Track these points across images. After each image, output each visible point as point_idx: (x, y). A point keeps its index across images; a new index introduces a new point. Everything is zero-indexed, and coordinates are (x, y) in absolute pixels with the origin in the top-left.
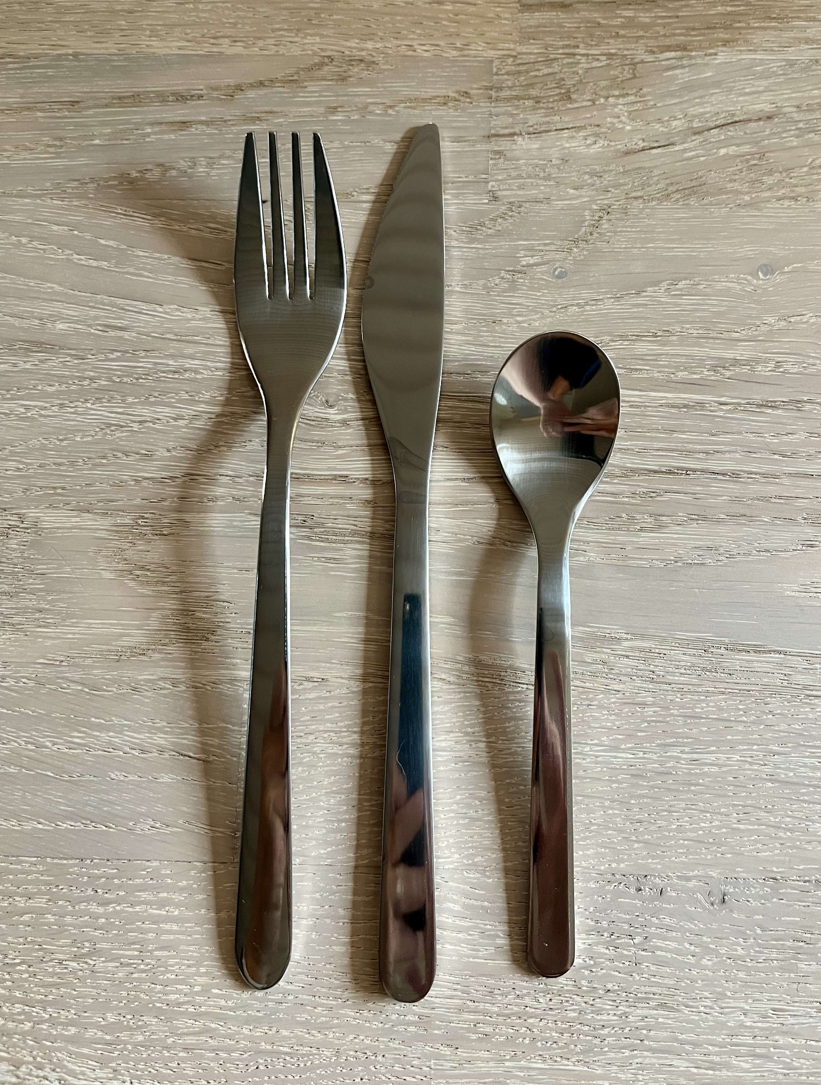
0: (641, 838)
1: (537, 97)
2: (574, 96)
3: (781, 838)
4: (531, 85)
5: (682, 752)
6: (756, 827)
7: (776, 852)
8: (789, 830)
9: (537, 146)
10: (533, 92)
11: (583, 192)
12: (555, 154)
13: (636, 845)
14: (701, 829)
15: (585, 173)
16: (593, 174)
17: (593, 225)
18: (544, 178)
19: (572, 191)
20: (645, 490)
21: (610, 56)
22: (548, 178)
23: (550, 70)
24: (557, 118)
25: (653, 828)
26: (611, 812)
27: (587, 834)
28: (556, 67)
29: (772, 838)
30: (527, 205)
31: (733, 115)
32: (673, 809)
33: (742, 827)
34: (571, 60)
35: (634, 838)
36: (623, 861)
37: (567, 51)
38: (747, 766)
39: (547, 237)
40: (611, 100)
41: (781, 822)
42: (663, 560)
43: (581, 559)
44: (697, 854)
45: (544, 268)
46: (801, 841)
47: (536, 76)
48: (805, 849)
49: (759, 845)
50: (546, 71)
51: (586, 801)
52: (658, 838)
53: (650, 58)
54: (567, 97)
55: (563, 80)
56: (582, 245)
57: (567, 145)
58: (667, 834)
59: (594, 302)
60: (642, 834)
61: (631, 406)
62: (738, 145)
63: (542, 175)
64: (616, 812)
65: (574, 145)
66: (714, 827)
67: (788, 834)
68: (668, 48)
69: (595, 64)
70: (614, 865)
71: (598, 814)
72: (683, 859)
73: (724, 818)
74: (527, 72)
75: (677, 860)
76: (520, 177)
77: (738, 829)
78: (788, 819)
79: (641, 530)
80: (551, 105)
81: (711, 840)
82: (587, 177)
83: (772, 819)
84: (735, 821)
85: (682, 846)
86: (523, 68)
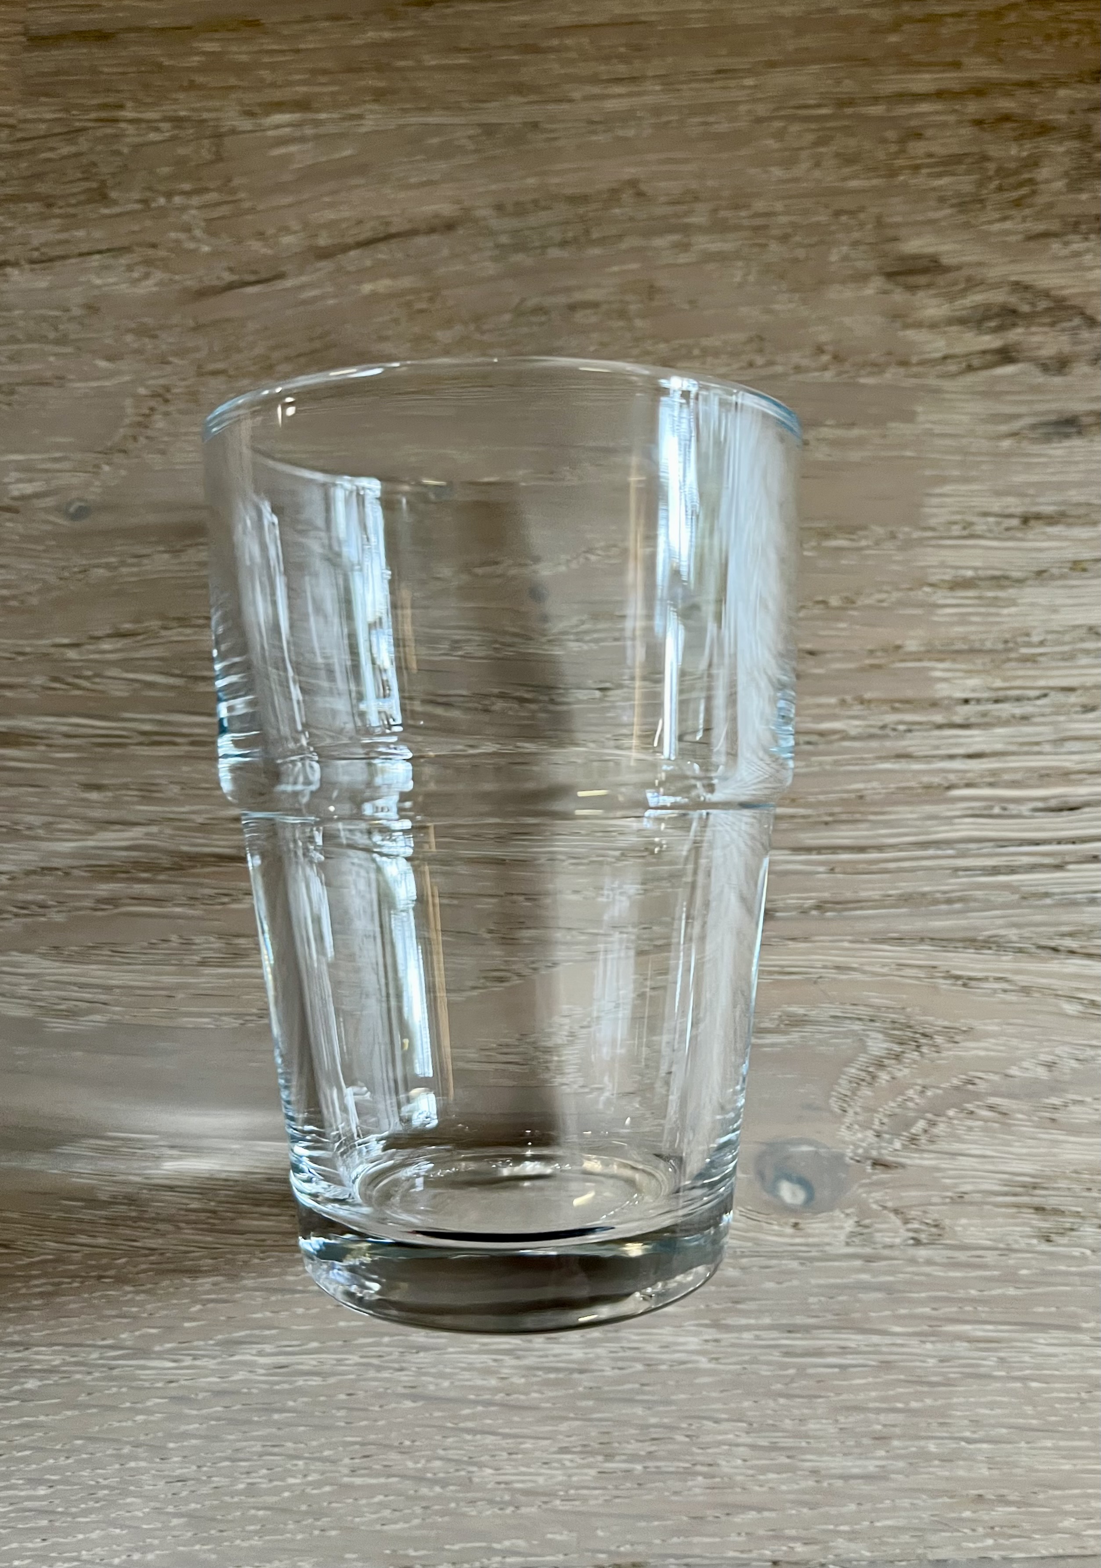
0: (183, 1509)
1: (49, 196)
2: (113, 195)
3: (423, 1498)
4: (39, 176)
5: (260, 1354)
6: (382, 1480)
7: (416, 1522)
8: (439, 1482)
9: (43, 284)
10: (42, 188)
11: (122, 365)
12: (75, 297)
13: (175, 1522)
14: (289, 1488)
15: (129, 331)
16: (143, 332)
17: (139, 424)
18: (57, 342)
19: (102, 364)
20: (212, 892)
21: (177, 121)
22: (62, 341)
23: (73, 149)
24: (80, 233)
25: (205, 1490)
26: (132, 1464)
27: (91, 1504)
28: (83, 144)
29: (408, 1498)
30: (25, 389)
31: (388, 224)
32: (241, 1456)
33: (358, 1481)
34: (109, 131)
35: (170, 1509)
36: (150, 1548)
37: (103, 114)
38: (372, 1374)
39: (58, 447)
40: (177, 200)
41: (425, 1470)
42: (238, 1016)
43: (98, 1017)
45: (49, 502)
46: (457, 1501)
47: (49, 160)
48: (464, 1515)
49: (387, 1513)
50: (66, 150)
51: (91, 1447)
52: (213, 1508)
53: (246, 124)
54: (101, 196)
55: (94, 164)
56: (118, 458)
57: (98, 282)
58: (227, 1499)
59: (135, 560)
60: (186, 1501)
61: (193, 743)
62: (393, 276)
63: (52, 335)
64: (143, 1464)
65: (111, 280)
66: (310, 1484)
67: (438, 1489)
68: (279, 106)
69: (153, 136)
70: (136, 1556)
71: (109, 1470)
72: (256, 1542)
73: (328, 1466)
74: (33, 152)
75: (245, 1544)
76: (13, 340)
77: (350, 1488)
78: (437, 1464)
79: (203, 963)
80: (72, 211)
81: (304, 1508)
82: (129, 338)
83: (410, 1464)
84: (346, 1471)
85: (253, 1520)
86: (27, 146)
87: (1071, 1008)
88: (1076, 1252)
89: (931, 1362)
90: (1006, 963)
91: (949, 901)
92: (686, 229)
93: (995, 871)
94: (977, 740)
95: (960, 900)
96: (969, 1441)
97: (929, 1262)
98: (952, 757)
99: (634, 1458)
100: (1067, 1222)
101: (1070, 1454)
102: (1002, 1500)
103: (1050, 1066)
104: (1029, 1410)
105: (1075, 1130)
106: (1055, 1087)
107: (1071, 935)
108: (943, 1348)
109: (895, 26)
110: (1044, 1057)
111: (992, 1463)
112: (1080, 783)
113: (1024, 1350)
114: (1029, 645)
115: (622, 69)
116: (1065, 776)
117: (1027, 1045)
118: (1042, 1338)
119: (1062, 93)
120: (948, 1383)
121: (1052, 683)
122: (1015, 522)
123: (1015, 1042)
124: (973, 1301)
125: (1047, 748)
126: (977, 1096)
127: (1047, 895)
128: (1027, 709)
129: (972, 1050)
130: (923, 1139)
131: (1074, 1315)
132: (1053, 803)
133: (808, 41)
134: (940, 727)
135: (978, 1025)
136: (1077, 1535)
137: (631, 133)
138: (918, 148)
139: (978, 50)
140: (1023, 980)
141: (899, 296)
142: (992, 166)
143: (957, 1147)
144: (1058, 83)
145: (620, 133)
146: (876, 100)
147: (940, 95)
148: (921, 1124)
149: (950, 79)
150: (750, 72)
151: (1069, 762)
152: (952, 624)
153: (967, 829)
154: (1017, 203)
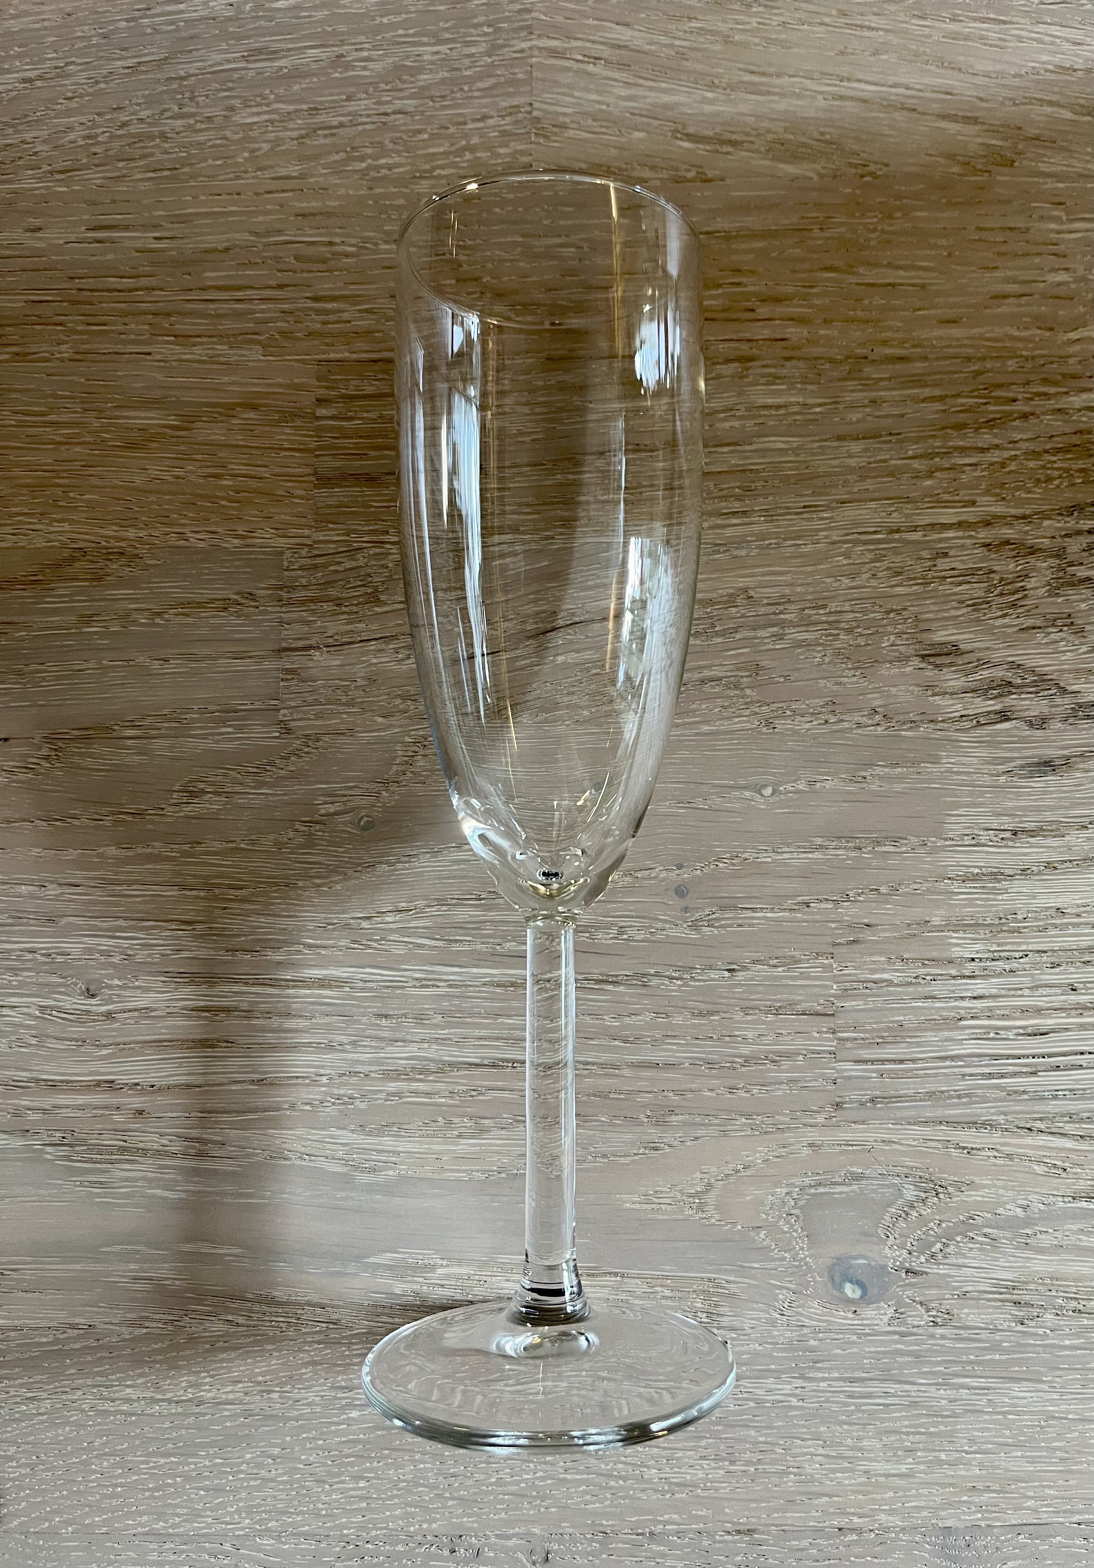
0: (456, 1495)
1: (338, 599)
2: (383, 597)
3: (612, 1488)
4: (330, 583)
6: (585, 1476)
7: (607, 1503)
8: (620, 1478)
9: (338, 663)
10: (333, 592)
11: (393, 721)
12: (360, 672)
13: (450, 1503)
14: (523, 1481)
15: (397, 696)
16: (405, 698)
17: (407, 763)
18: (347, 704)
19: (380, 720)
20: (465, 1088)
22: (351, 703)
23: (354, 564)
24: (362, 626)
25: (470, 1482)
26: (422, 1466)
27: (395, 1492)
28: (361, 560)
29: (602, 1488)
30: (326, 738)
31: (573, 615)
32: (491, 1460)
33: (569, 1477)
34: (378, 550)
35: (447, 1495)
36: (435, 1520)
37: (375, 538)
39: (352, 779)
41: (613, 1470)
42: (485, 1171)
43: (390, 1173)
44: (517, 1509)
45: (347, 818)
46: (634, 1490)
47: (336, 571)
48: (639, 1499)
49: (588, 1497)
50: (348, 565)
51: (395, 1454)
52: (475, 1494)
54: (374, 599)
55: (369, 575)
56: (393, 787)
57: (375, 661)
58: (484, 1488)
59: (406, 859)
60: (457, 1490)
61: (450, 986)
63: (344, 699)
64: (428, 1466)
65: (383, 660)
66: (537, 1478)
67: (621, 1482)
70: (425, 1526)
71: (407, 1469)
72: (503, 1515)
73: (549, 1467)
74: (325, 566)
75: (496, 1517)
76: (317, 702)
77: (564, 1480)
78: (621, 1466)
79: (460, 1136)
80: (355, 609)
81: (534, 1493)
82: (398, 701)
83: (603, 1466)
84: (561, 1471)
85: (502, 1502)
86: (319, 561)
87: (1039, 1169)
88: (1040, 1331)
89: (944, 1402)
90: (996, 1138)
91: (959, 1097)
92: (781, 624)
93: (990, 1076)
94: (980, 986)
95: (967, 1095)
96: (967, 1453)
97: (943, 1337)
98: (962, 998)
99: (749, 1463)
100: (1035, 1312)
101: (1032, 1461)
102: (988, 1489)
103: (1025, 1208)
104: (1007, 1433)
105: (1041, 1251)
106: (1028, 1222)
107: (1041, 1119)
108: (951, 1393)
109: (930, 474)
110: (1020, 1202)
111: (981, 1466)
112: (1049, 1016)
113: (1004, 1395)
114: (1016, 921)
115: (737, 506)
116: (1038, 1011)
117: (1010, 1193)
118: (1015, 1386)
119: (1046, 523)
120: (954, 1415)
121: (1031, 947)
122: (1008, 835)
123: (1001, 1191)
124: (971, 1362)
125: (1027, 992)
126: (977, 1227)
127: (1024, 1092)
128: (1015, 965)
129: (973, 1196)
130: (940, 1256)
131: (1039, 1372)
132: (1029, 1031)
133: (869, 484)
134: (954, 977)
135: (977, 1180)
136: (1035, 1511)
137: (743, 553)
138: (943, 564)
139: (987, 492)
140: (1007, 1149)
141: (930, 673)
142: (997, 577)
143: (961, 1261)
144: (1045, 516)
145: (736, 553)
146: (915, 529)
147: (960, 525)
148: (939, 1246)
149: (969, 514)
150: (828, 508)
151: (1041, 1002)
152: (965, 906)
153: (971, 1048)
154: (1013, 605)
